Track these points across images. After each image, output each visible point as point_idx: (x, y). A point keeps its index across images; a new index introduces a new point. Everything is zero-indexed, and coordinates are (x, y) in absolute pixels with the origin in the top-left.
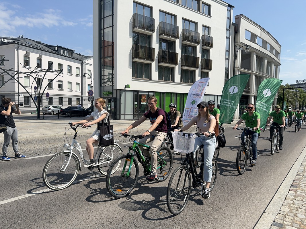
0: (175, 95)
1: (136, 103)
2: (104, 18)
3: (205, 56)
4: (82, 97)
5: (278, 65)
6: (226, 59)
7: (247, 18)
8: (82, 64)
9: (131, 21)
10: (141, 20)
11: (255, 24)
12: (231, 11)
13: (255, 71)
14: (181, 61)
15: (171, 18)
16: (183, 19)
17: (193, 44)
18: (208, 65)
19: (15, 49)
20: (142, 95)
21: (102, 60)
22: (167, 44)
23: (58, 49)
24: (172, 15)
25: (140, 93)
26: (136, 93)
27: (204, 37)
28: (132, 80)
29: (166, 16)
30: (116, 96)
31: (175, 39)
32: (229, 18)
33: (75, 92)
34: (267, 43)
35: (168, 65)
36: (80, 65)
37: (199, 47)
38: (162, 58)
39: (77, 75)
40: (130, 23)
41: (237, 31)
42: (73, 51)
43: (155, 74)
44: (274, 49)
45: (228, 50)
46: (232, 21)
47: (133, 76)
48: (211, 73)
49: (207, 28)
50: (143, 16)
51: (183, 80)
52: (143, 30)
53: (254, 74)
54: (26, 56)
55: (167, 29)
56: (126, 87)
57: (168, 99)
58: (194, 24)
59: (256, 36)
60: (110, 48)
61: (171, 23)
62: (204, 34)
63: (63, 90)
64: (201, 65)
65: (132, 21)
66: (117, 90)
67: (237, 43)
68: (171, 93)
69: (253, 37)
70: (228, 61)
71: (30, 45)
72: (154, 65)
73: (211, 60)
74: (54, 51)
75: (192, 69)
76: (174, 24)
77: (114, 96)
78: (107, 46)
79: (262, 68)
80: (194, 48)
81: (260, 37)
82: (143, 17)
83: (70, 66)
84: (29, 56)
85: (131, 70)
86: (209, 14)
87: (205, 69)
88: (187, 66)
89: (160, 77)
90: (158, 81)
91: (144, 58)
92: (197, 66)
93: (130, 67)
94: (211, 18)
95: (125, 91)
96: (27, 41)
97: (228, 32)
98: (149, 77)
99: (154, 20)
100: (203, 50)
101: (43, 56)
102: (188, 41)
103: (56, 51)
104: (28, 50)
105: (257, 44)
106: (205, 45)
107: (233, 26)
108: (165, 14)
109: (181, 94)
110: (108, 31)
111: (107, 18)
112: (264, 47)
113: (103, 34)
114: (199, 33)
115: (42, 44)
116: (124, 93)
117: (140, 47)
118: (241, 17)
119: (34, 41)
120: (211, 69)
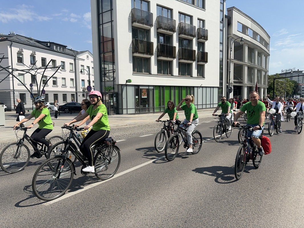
0: (173, 88)
1: (137, 97)
2: (102, 13)
3: (200, 48)
4: (76, 93)
5: (267, 55)
6: (220, 51)
7: (239, 10)
8: (75, 60)
9: (129, 16)
10: (139, 14)
11: (246, 15)
12: (224, 4)
13: (247, 62)
14: (178, 54)
15: (168, 12)
16: (179, 13)
17: (190, 37)
18: (204, 57)
19: (8, 47)
20: (142, 89)
21: (102, 55)
22: (165, 38)
23: (51, 45)
24: (168, 9)
25: (141, 88)
26: (137, 87)
27: (200, 31)
28: (133, 75)
29: (162, 10)
30: (117, 91)
31: (173, 33)
32: (222, 11)
33: (70, 89)
34: (257, 34)
35: (166, 58)
36: (73, 60)
37: (194, 40)
38: (161, 52)
39: (71, 71)
40: (129, 18)
41: (229, 24)
42: (65, 47)
43: (154, 68)
44: (264, 40)
45: (222, 42)
46: (225, 13)
47: (134, 70)
48: (206, 66)
49: (202, 21)
50: (141, 10)
51: (180, 73)
52: (142, 25)
53: (246, 65)
54: (20, 53)
55: (164, 23)
56: (127, 81)
57: (167, 92)
58: (190, 17)
59: (247, 28)
60: (110, 44)
61: (168, 17)
62: (199, 28)
63: (57, 86)
64: (197, 57)
65: (131, 16)
66: (118, 85)
67: (229, 36)
68: (170, 87)
69: (245, 29)
70: (222, 53)
71: (22, 41)
72: (153, 59)
73: (207, 53)
74: (47, 47)
75: (189, 62)
76: (170, 18)
77: (116, 91)
78: (107, 41)
79: (253, 59)
80: (190, 41)
81: (251, 29)
82: (141, 12)
83: (63, 62)
84: (22, 53)
85: (131, 65)
86: (203, 7)
87: (201, 61)
88: (185, 59)
89: (159, 71)
90: (157, 75)
91: (143, 52)
92: (193, 59)
93: (130, 62)
94: (205, 11)
95: (126, 85)
96: (19, 37)
97: (222, 24)
98: (148, 71)
99: (152, 14)
100: (199, 43)
101: (37, 53)
102: (185, 34)
103: (48, 47)
104: (21, 47)
105: (248, 35)
106: (201, 38)
107: (226, 18)
108: (161, 8)
109: (179, 87)
110: (107, 27)
111: (105, 13)
112: (254, 38)
113: (102, 29)
114: (195, 27)
115: (33, 40)
116: (125, 87)
117: (139, 41)
118: (234, 9)
119: (26, 37)
120: (206, 62)
